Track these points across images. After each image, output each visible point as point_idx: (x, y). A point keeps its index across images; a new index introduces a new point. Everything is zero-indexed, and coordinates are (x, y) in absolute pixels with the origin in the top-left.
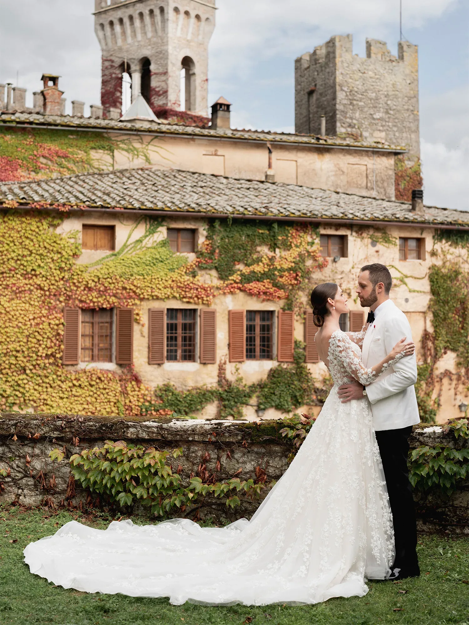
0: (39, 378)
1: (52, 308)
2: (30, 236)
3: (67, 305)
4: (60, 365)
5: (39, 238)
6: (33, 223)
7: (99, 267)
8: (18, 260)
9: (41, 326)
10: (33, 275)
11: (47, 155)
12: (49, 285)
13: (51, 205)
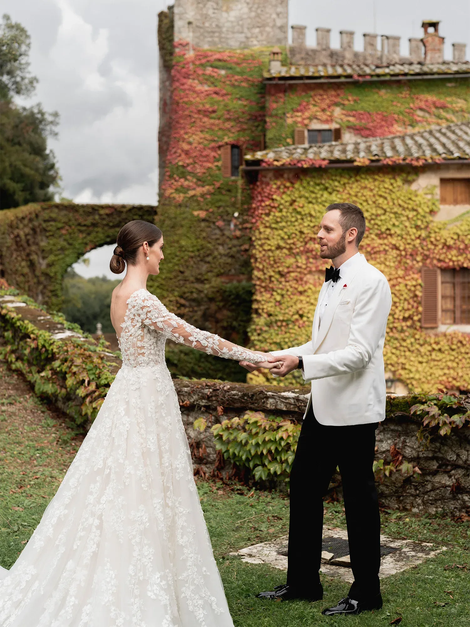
0: (396, 342)
1: (408, 268)
2: (383, 194)
3: (424, 265)
4: (418, 328)
5: (394, 196)
6: (387, 182)
7: (458, 224)
8: (372, 219)
9: (397, 288)
10: (388, 235)
11: (424, 107)
12: (405, 245)
13: (404, 160)
